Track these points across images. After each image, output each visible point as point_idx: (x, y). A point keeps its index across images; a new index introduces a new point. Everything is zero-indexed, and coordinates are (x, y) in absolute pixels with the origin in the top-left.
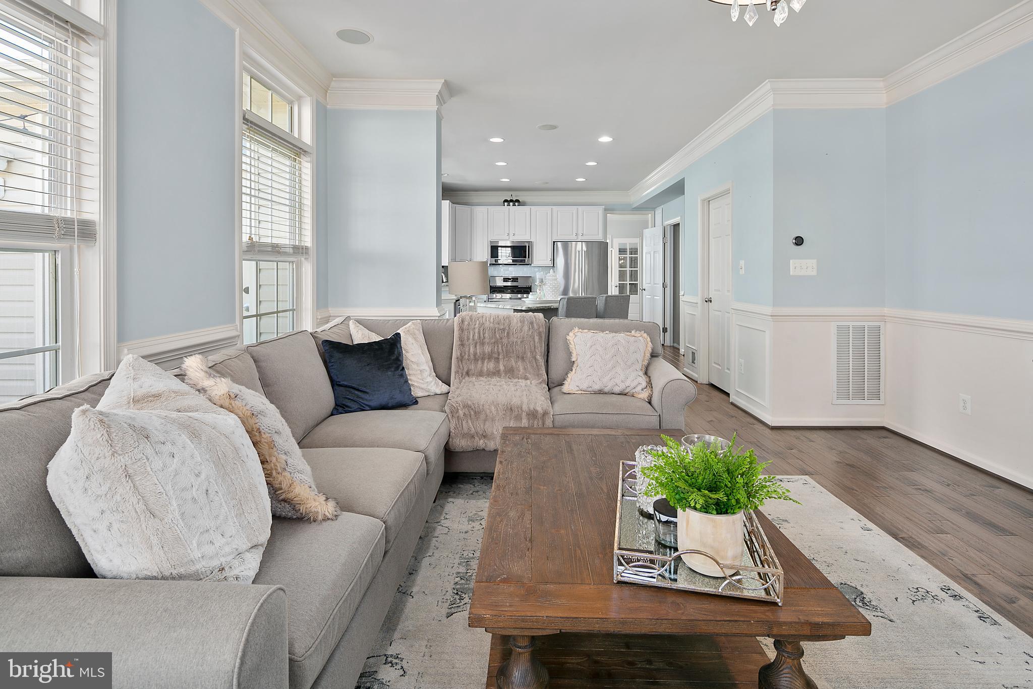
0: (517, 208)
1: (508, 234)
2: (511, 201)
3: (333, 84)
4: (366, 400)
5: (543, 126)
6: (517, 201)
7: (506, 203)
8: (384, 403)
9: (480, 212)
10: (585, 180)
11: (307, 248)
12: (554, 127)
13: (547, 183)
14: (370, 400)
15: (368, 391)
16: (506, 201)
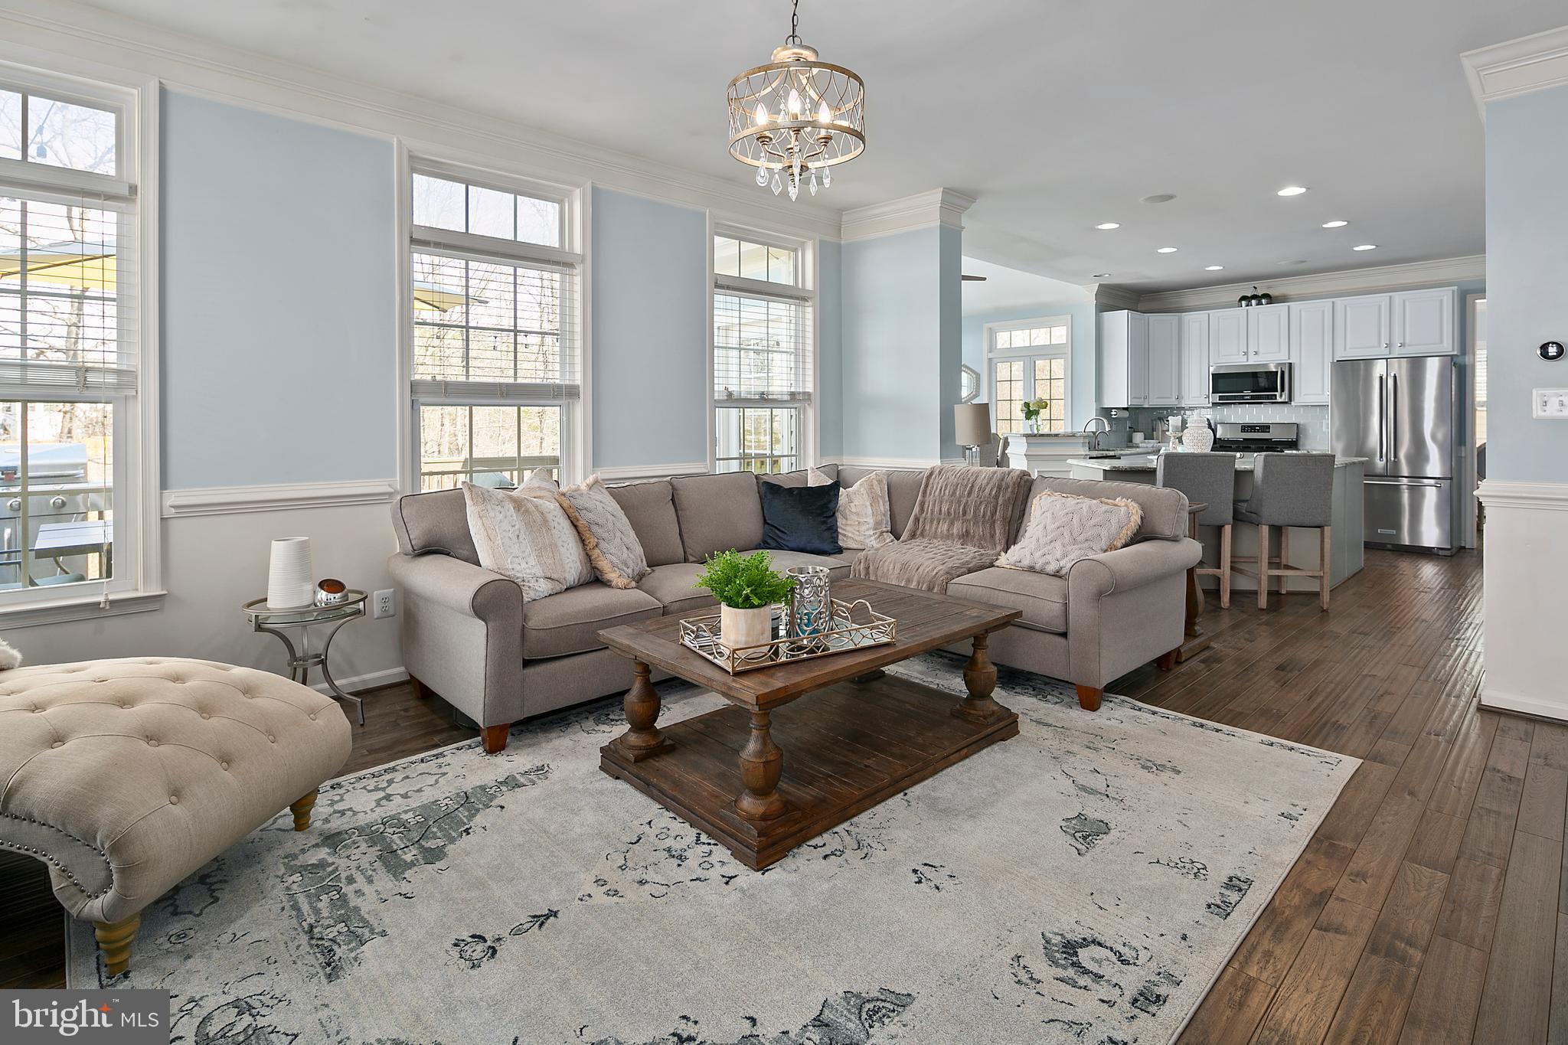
0: (1266, 308)
1: (1246, 353)
2: (1254, 297)
3: (844, 218)
4: (784, 540)
5: (1150, 198)
6: (1266, 296)
7: (1243, 303)
8: (801, 546)
9: (1194, 322)
10: (1374, 247)
11: (809, 394)
12: (1170, 197)
13: (1304, 262)
14: (788, 541)
15: (786, 531)
16: (1244, 298)
